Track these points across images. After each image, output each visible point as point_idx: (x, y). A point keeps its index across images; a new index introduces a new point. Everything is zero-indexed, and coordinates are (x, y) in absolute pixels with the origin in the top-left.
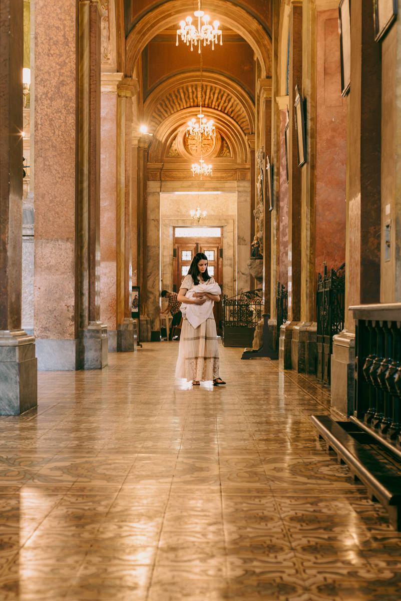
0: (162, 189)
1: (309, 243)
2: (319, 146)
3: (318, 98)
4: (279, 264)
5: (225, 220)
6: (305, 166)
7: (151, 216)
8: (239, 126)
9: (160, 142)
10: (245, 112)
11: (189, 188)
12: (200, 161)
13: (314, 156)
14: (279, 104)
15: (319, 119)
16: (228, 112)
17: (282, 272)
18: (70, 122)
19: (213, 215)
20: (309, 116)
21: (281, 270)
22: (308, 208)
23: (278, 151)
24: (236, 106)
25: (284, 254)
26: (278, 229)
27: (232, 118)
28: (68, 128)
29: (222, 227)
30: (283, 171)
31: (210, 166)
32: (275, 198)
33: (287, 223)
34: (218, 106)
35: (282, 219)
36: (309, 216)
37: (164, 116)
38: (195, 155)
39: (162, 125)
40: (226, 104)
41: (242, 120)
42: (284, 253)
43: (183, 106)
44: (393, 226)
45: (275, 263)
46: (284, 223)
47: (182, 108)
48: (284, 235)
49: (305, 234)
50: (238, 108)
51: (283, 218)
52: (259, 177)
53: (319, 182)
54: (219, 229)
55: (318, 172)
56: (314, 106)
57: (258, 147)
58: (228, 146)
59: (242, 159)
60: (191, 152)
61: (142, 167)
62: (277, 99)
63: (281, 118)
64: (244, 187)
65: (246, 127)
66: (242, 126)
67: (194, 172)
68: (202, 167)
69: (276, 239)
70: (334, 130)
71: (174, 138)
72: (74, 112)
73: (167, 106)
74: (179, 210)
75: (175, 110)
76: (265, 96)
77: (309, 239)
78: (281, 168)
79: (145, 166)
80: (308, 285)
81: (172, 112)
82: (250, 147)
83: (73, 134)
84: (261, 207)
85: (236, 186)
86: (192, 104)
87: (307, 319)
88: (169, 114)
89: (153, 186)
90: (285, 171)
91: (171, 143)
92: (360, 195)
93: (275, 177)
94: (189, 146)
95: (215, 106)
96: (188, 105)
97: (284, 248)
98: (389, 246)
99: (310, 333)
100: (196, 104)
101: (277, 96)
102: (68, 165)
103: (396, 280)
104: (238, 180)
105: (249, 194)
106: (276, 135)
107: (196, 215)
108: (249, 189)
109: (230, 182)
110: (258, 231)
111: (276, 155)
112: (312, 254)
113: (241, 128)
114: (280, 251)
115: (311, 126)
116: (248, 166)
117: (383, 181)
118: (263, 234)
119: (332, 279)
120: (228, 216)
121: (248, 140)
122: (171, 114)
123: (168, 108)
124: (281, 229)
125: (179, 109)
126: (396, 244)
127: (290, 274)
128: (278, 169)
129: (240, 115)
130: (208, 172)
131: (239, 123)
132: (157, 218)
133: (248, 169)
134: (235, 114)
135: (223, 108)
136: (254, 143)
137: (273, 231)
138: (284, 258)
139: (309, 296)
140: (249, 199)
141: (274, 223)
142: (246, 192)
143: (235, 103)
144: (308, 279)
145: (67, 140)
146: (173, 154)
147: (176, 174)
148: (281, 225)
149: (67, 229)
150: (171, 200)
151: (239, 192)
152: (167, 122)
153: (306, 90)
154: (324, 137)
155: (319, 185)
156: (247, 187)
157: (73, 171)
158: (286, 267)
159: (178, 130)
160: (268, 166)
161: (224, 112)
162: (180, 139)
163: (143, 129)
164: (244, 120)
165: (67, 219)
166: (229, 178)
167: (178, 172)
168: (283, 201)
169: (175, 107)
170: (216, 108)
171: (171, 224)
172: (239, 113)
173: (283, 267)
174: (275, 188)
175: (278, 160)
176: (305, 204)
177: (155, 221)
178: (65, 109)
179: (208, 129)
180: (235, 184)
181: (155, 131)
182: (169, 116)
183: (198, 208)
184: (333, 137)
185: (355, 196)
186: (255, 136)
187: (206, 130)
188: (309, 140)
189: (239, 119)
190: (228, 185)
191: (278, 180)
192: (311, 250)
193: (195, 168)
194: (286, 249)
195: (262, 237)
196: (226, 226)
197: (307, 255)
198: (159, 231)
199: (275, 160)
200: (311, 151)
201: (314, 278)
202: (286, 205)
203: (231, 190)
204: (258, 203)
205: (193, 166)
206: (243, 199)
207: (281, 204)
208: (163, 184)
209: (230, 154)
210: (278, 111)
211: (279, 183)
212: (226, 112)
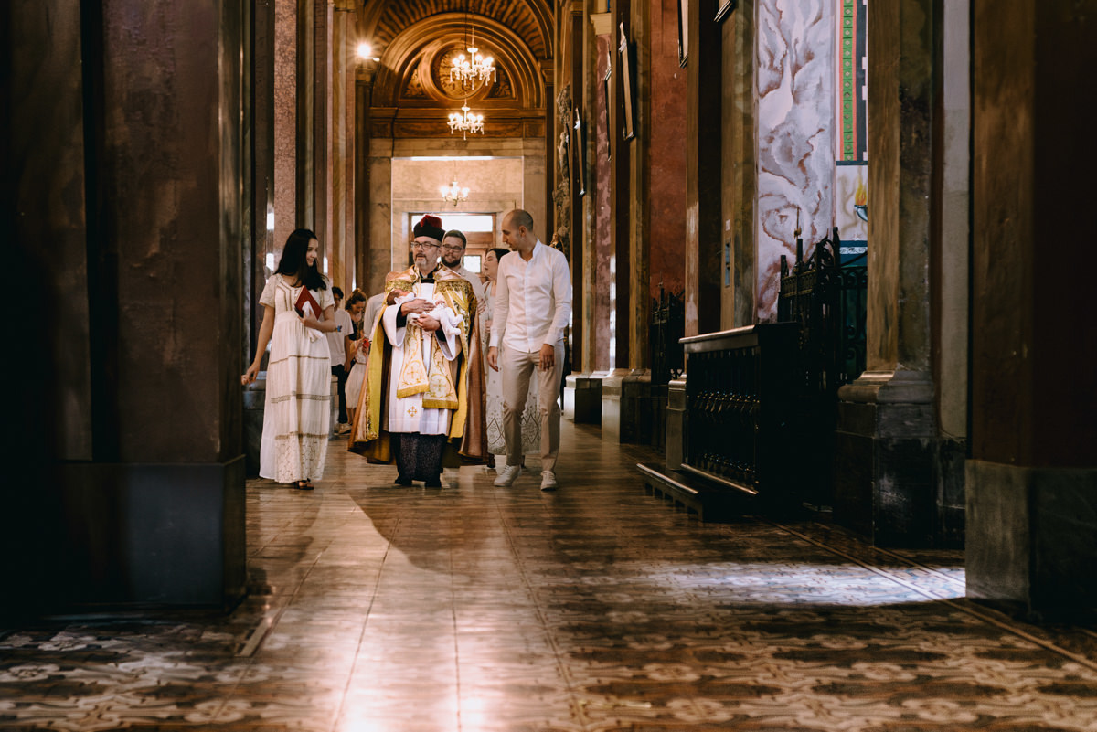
0: (395, 152)
1: (640, 254)
2: (654, 113)
3: (653, 43)
4: (595, 281)
5: (500, 202)
6: (635, 141)
7: (376, 198)
8: (527, 44)
9: (391, 72)
10: (536, 21)
11: (441, 150)
12: (463, 108)
13: (647, 127)
14: (595, 26)
15: (654, 74)
16: (507, 20)
17: (601, 295)
18: (288, 74)
19: (479, 194)
20: (640, 70)
21: (599, 292)
22: (639, 202)
23: (593, 100)
24: (522, 11)
25: (604, 267)
26: (593, 225)
27: (514, 31)
28: (286, 84)
29: (494, 214)
30: (602, 132)
31: (481, 117)
32: (588, 176)
33: (609, 216)
34: (491, 11)
35: (600, 210)
36: (640, 215)
37: (398, 27)
38: (452, 93)
39: (395, 44)
40: (504, 8)
41: (532, 35)
42: (603, 264)
43: (431, 11)
44: (732, 245)
45: (589, 280)
46: (603, 217)
47: (429, 13)
48: (604, 236)
49: (635, 241)
50: (525, 14)
51: (602, 208)
52: (562, 137)
53: (654, 166)
54: (490, 218)
55: (653, 151)
56: (647, 55)
57: (559, 82)
58: (507, 78)
59: (532, 100)
60: (445, 89)
61: (361, 115)
62: (593, 17)
63: (599, 48)
64: (536, 148)
65: (538, 47)
66: (531, 44)
67: (454, 126)
68: (466, 119)
69: (590, 241)
70: (676, 90)
71: (415, 66)
72: (295, 60)
73: (403, 11)
74: (419, 184)
75: (418, 18)
76: (572, 9)
77: (640, 248)
78: (598, 128)
79: (366, 112)
80: (640, 315)
81: (413, 21)
82: (544, 81)
83: (293, 93)
84: (565, 186)
85: (522, 147)
86: (446, 7)
87: (638, 366)
88: (407, 24)
89: (380, 146)
90: (605, 134)
91: (411, 73)
92: (698, 204)
93: (589, 143)
94: (442, 79)
95: (485, 10)
96: (440, 10)
97: (604, 257)
98: (729, 268)
99: (642, 384)
100: (452, 7)
101: (593, 13)
102: (285, 138)
103: (735, 309)
104: (526, 138)
105: (544, 161)
106: (590, 76)
107: (450, 194)
108: (543, 153)
109: (512, 141)
110: (559, 225)
111: (590, 106)
112: (644, 270)
113: (530, 49)
114: (597, 261)
115: (644, 84)
116: (541, 114)
117: (723, 191)
118: (569, 230)
119: (671, 306)
120: (505, 194)
121: (542, 68)
122: (411, 24)
123: (406, 14)
124: (599, 225)
125: (424, 15)
126: (735, 266)
127: (613, 296)
128: (594, 129)
129: (527, 26)
130: (477, 127)
131: (527, 40)
132: (387, 202)
133: (542, 118)
134: (519, 25)
135: (499, 14)
136: (552, 73)
137: (586, 229)
138: (604, 272)
139: (641, 331)
140: (543, 169)
141: (587, 217)
142: (539, 157)
143: (520, 5)
144: (640, 307)
145: (284, 101)
146: (414, 93)
147: (420, 127)
148: (599, 219)
149: (283, 232)
150: (405, 166)
151: (526, 157)
152: (404, 39)
153: (636, 30)
154: (663, 101)
155: (656, 170)
156: (539, 149)
157: (293, 147)
158: (607, 287)
159: (423, 51)
160: (578, 123)
161: (500, 22)
162: (425, 67)
163: (365, 51)
164: (536, 34)
165: (284, 219)
166: (510, 134)
167: (424, 122)
168: (602, 180)
169: (417, 13)
170: (487, 13)
171: (406, 209)
172: (526, 23)
173: (603, 287)
174: (589, 160)
175: (595, 114)
176: (635, 198)
177: (383, 207)
178: (281, 55)
179: (485, 70)
180: (520, 144)
181: (383, 52)
182: (406, 27)
183: (455, 183)
184: (675, 101)
185: (694, 204)
186: (553, 62)
187: (481, 72)
188: (640, 104)
189: (526, 32)
190: (507, 145)
191: (594, 148)
192: (643, 265)
193: (454, 120)
194: (607, 257)
195: (567, 234)
196: (500, 212)
197: (637, 272)
198: (390, 223)
199: (589, 115)
200: (643, 120)
201: (647, 304)
202: (605, 187)
203: (513, 154)
204: (560, 180)
205: (451, 116)
206: (533, 169)
207: (600, 186)
208: (397, 143)
209: (511, 92)
210: (594, 38)
211: (596, 150)
212: (504, 20)
